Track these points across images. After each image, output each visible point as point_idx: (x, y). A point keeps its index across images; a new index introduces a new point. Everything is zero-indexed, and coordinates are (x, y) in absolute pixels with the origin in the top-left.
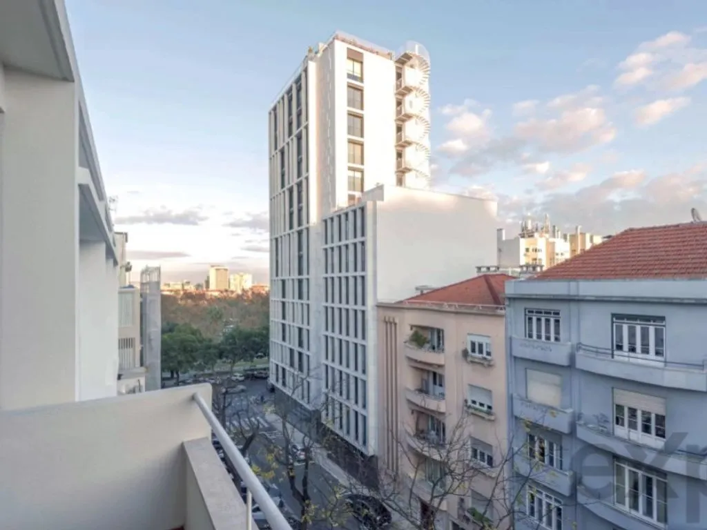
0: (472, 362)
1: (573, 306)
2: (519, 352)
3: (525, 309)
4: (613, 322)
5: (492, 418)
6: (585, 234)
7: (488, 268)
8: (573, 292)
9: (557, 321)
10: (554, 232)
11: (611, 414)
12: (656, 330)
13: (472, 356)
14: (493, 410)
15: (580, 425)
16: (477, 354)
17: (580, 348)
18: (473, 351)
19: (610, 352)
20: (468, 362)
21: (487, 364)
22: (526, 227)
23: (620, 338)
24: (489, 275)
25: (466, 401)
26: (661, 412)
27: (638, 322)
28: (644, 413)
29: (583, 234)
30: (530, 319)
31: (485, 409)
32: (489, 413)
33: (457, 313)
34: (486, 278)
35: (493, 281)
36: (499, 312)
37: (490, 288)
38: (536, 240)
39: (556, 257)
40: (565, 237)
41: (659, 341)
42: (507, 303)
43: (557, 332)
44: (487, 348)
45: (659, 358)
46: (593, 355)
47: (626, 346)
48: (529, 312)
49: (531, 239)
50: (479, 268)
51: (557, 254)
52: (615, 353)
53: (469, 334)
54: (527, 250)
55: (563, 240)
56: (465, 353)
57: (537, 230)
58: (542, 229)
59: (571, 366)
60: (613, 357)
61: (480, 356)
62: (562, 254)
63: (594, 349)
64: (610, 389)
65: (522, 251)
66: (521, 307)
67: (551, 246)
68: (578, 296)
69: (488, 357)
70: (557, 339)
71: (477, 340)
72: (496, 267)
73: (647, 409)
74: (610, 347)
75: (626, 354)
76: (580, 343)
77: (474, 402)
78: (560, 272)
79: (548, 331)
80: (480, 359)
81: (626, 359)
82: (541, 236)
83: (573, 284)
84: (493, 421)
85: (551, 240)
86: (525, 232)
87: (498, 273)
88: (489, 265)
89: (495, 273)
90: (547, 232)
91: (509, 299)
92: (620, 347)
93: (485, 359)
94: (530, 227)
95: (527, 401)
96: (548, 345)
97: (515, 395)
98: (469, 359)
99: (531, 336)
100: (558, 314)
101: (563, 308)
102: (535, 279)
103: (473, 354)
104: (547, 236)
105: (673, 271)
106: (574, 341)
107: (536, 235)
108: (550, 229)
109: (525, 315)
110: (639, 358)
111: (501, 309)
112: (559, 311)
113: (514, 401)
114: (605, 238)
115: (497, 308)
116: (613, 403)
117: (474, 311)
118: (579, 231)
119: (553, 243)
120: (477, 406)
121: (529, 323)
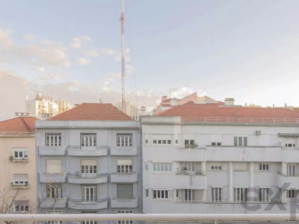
0: (15, 162)
1: (67, 131)
2: (42, 153)
3: (46, 133)
4: (81, 136)
5: (28, 187)
6: (64, 102)
7: (22, 114)
8: (67, 125)
9: (60, 138)
10: (51, 99)
11: (80, 170)
12: (90, 137)
13: (15, 159)
14: (29, 184)
15: (70, 177)
16: (19, 158)
17: (69, 147)
18: (16, 156)
19: (80, 147)
20: (13, 163)
21: (25, 161)
22: (39, 96)
23: (83, 142)
24: (23, 117)
25: (12, 183)
26: (95, 165)
27: (85, 136)
28: (90, 166)
29: (63, 102)
30: (48, 138)
31: (24, 184)
32: (26, 186)
33: (4, 137)
34: (22, 119)
35: (26, 120)
36: (32, 135)
37: (25, 123)
38: (44, 102)
39: (53, 110)
40: (56, 102)
41: (95, 142)
42: (36, 130)
43: (60, 142)
44: (25, 153)
45: (95, 147)
46: (75, 149)
47: (85, 145)
48: (48, 134)
49: (41, 101)
50: (17, 114)
51: (53, 109)
52: (82, 147)
53: (13, 148)
54: (39, 106)
55: (55, 104)
56: (11, 158)
57: (44, 97)
58: (46, 97)
59: (66, 155)
60: (81, 149)
61: (21, 158)
62: (55, 109)
63: (75, 147)
64: (80, 161)
65: (37, 106)
66: (44, 132)
67: (50, 106)
68: (68, 127)
69: (26, 158)
70: (60, 145)
71: (18, 150)
72: (27, 113)
73: (91, 165)
74: (80, 145)
75: (86, 147)
76: (69, 146)
77: (17, 182)
78: (61, 117)
79: (56, 141)
80: (20, 160)
81: (86, 149)
82: (46, 100)
83: (67, 122)
84: (29, 188)
85: (50, 103)
86: (38, 98)
87: (28, 116)
88: (22, 112)
89: (26, 116)
90: (48, 99)
91: (38, 129)
92: (83, 145)
93: (24, 159)
94: (40, 96)
95: (47, 174)
96: (56, 148)
97: (40, 173)
98: (14, 161)
99: (48, 145)
100: (60, 134)
101: (63, 132)
102: (50, 120)
103: (16, 158)
104: (48, 101)
105: (98, 118)
106: (67, 145)
107: (43, 100)
108: (50, 98)
109: (46, 136)
110: (89, 148)
111: (33, 134)
112: (61, 133)
113: (41, 176)
114: (75, 105)
115: (31, 133)
116: (81, 165)
117: (17, 135)
118: (62, 101)
119: (52, 105)
120: (19, 184)
121: (47, 139)
